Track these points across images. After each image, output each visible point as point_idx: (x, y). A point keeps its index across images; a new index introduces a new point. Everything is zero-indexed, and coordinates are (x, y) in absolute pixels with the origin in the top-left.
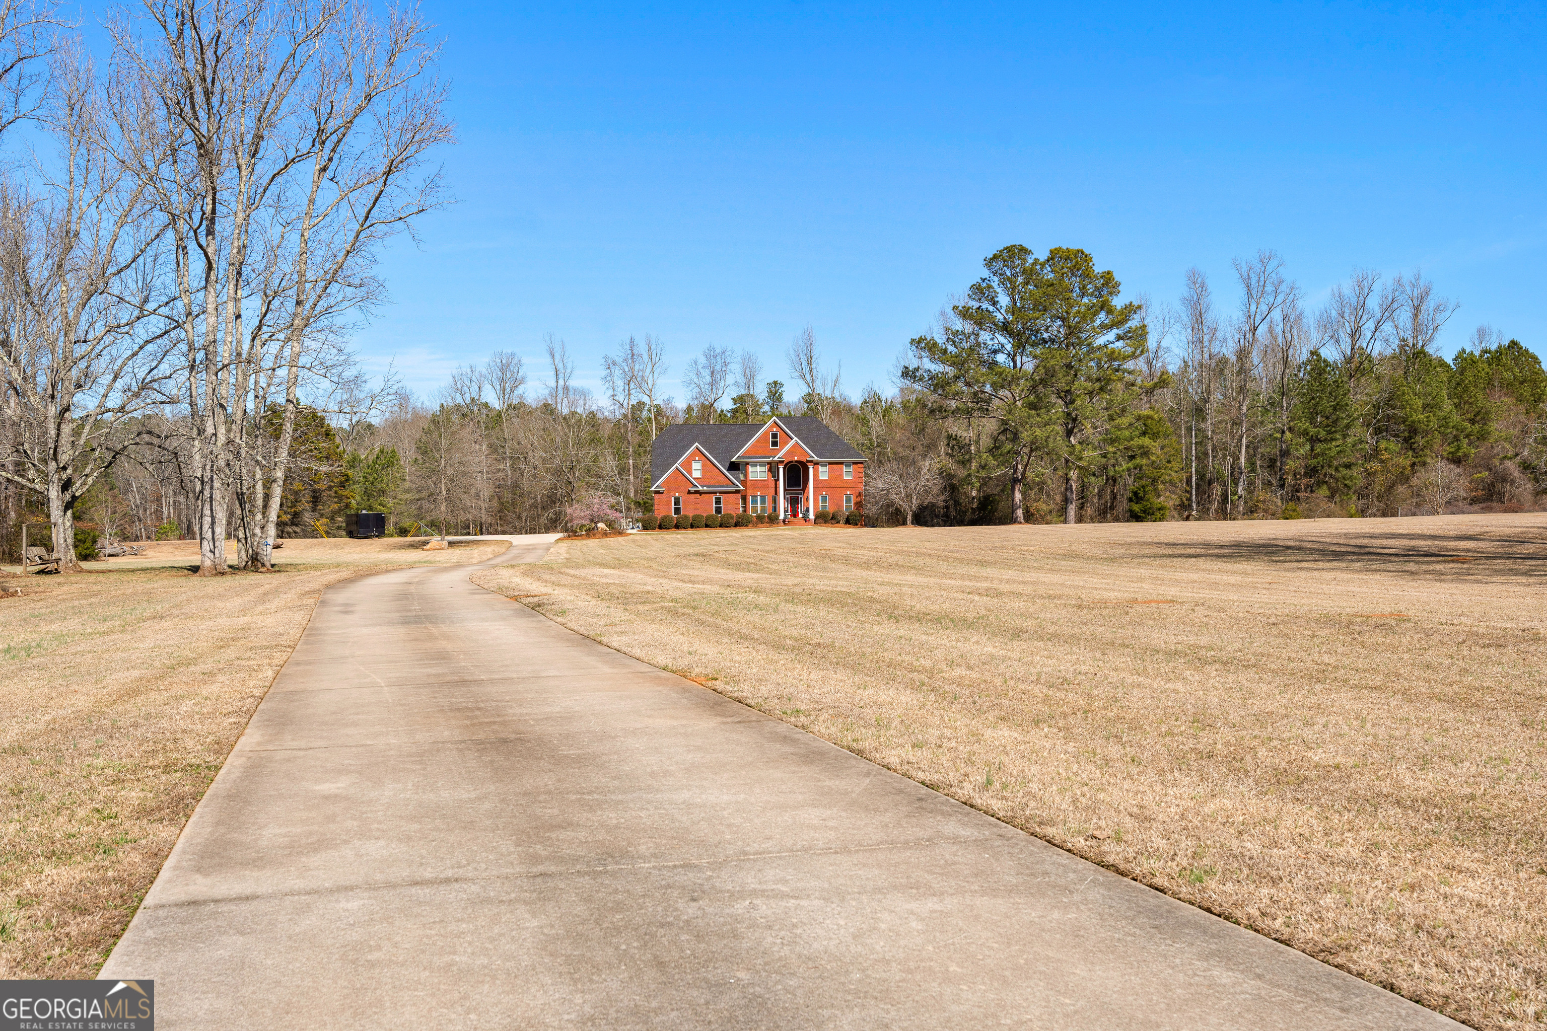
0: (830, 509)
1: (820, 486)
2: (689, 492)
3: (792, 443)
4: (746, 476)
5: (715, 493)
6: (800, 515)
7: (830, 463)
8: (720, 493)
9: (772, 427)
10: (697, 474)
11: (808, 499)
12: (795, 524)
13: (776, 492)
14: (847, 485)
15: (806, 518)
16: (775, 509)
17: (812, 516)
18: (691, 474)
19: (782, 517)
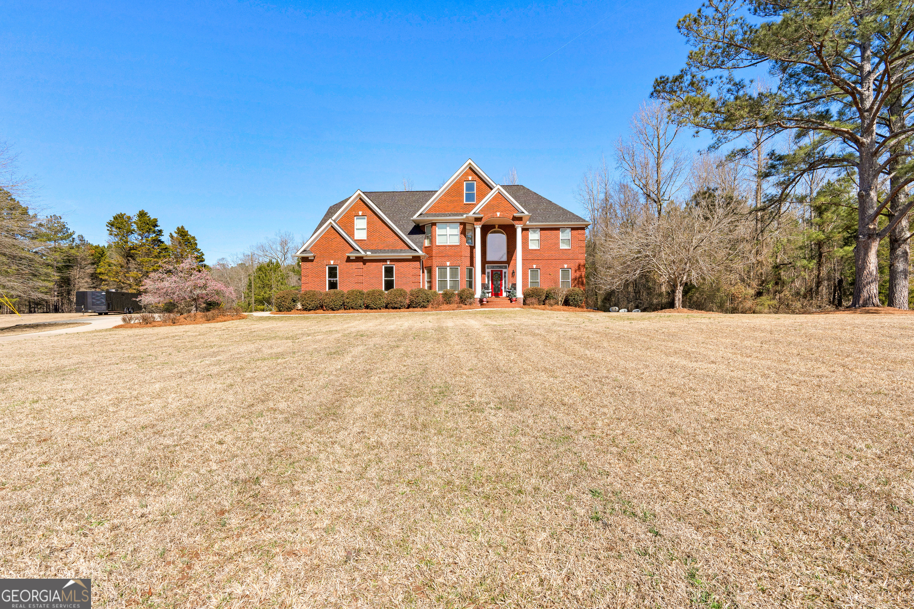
0: (545, 286)
1: (529, 257)
2: (349, 260)
3: (491, 194)
4: (432, 240)
5: (385, 261)
6: (504, 294)
7: (542, 229)
8: (392, 260)
9: (466, 174)
10: (361, 234)
11: (514, 273)
12: (497, 305)
13: (472, 263)
14: (564, 256)
15: (511, 299)
16: (471, 284)
17: (519, 294)
18: (352, 235)
19: (478, 294)
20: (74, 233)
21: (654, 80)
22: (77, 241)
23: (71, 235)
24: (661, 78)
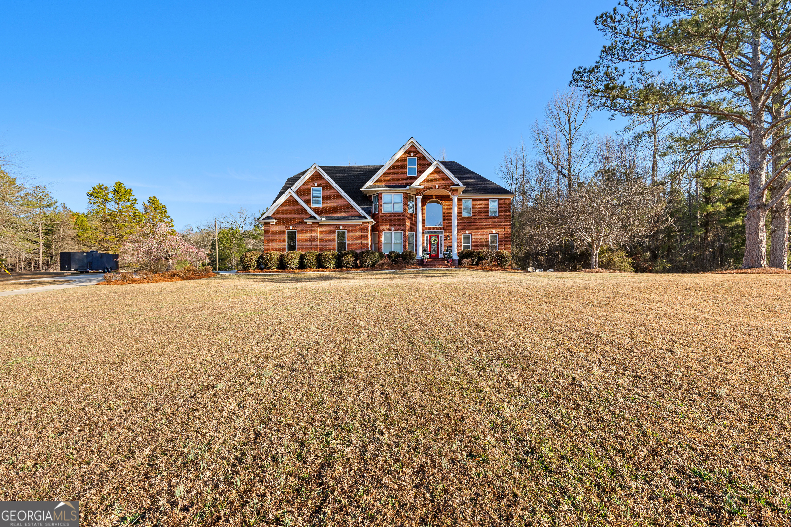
1: (463, 223)
2: (306, 225)
3: (431, 169)
4: (378, 208)
5: (338, 226)
6: (440, 256)
7: (473, 200)
8: (344, 226)
9: (409, 152)
10: (316, 203)
11: (451, 238)
12: (435, 265)
13: (413, 229)
14: (493, 222)
15: (448, 260)
16: (411, 247)
17: (455, 256)
18: (308, 203)
19: (419, 256)
20: (57, 201)
21: (573, 70)
22: (60, 209)
23: (55, 203)
24: (579, 68)
